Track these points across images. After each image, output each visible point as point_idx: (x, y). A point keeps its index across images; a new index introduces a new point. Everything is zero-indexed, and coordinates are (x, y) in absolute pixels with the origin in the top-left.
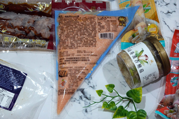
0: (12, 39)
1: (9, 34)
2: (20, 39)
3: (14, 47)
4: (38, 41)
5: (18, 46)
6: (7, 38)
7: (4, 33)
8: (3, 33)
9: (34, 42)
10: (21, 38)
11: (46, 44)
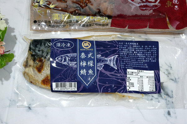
0: (64, 16)
1: (59, 10)
2: (74, 17)
3: (67, 27)
4: (98, 19)
5: (72, 25)
6: (57, 15)
7: (53, 9)
8: (51, 8)
9: (92, 20)
10: (75, 15)
11: (109, 21)
